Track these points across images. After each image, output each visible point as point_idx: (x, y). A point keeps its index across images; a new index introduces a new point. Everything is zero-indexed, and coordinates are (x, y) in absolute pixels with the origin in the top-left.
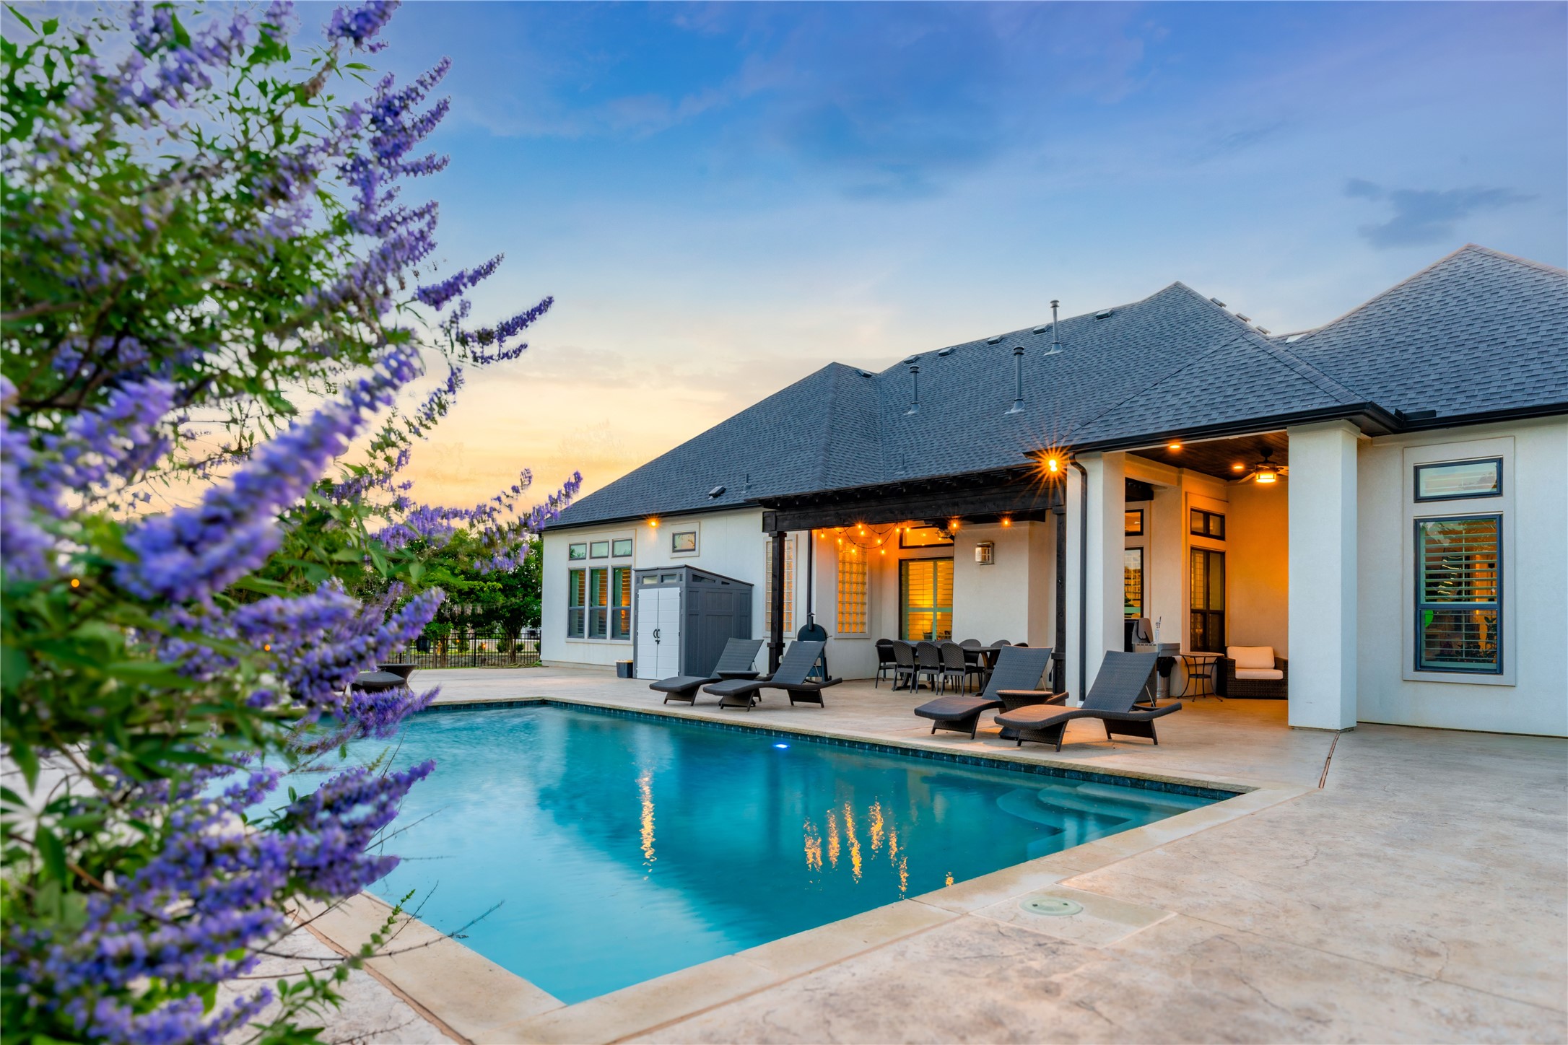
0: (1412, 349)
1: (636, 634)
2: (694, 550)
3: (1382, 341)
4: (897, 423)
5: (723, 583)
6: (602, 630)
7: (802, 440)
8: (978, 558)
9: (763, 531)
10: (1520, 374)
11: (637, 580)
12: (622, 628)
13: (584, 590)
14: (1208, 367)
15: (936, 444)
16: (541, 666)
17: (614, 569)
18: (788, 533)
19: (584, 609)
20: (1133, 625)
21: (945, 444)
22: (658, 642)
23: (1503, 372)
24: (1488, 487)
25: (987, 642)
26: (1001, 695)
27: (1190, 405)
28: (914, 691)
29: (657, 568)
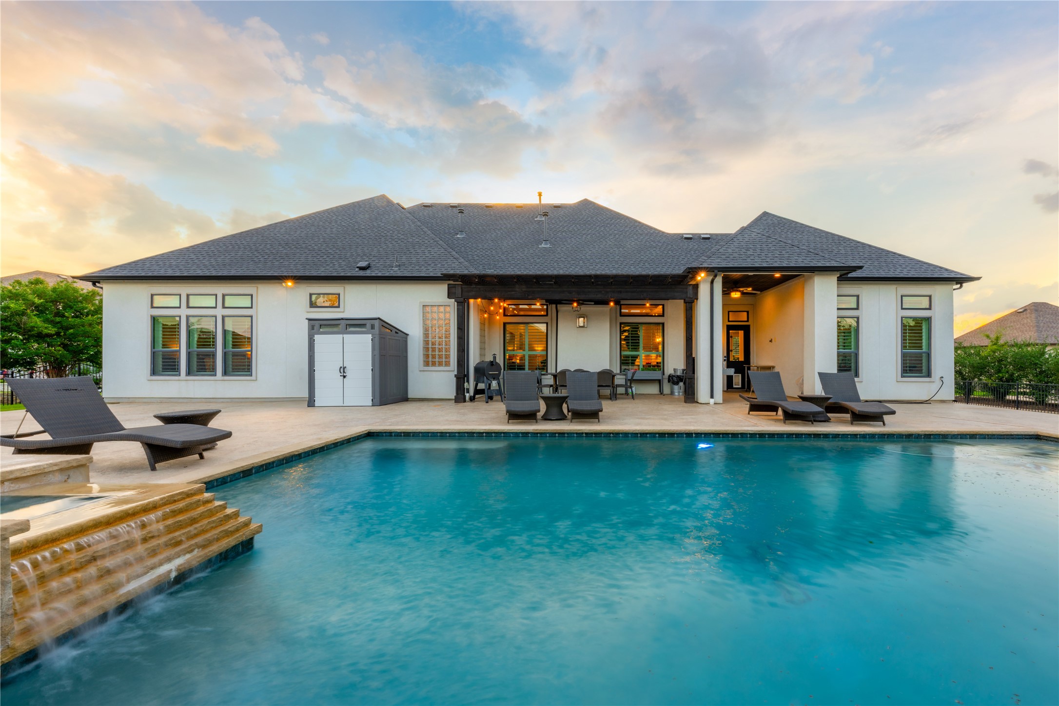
2: (338, 307)
5: (396, 333)
6: (204, 369)
9: (449, 297)
11: (311, 328)
12: (240, 367)
13: (177, 335)
18: (476, 300)
19: (177, 352)
22: (345, 376)
29: (342, 319)
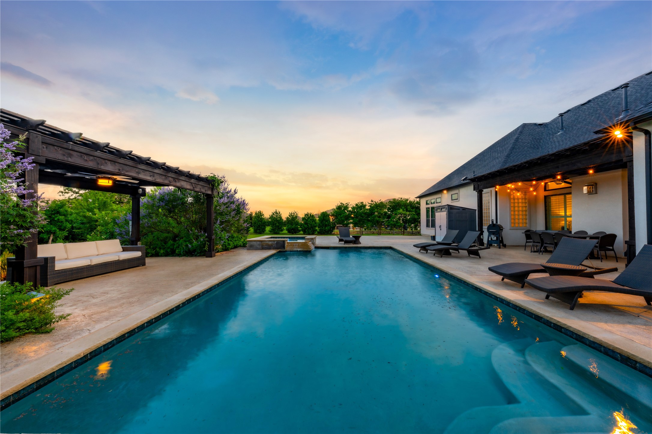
1: (436, 226)
2: (457, 199)
5: (463, 210)
8: (587, 192)
11: (437, 210)
13: (430, 214)
16: (421, 235)
17: (431, 208)
18: (484, 190)
19: (430, 219)
22: (441, 229)
29: (440, 206)
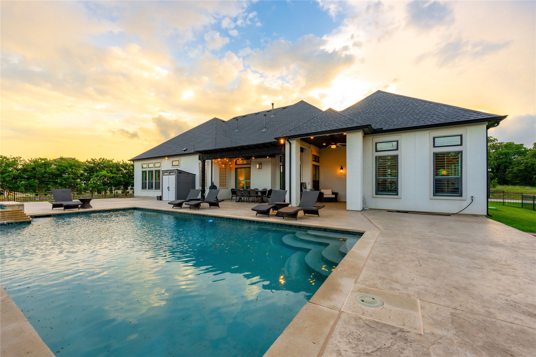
0: (371, 114)
1: (162, 188)
2: (178, 165)
3: (362, 112)
4: (233, 133)
5: (187, 174)
6: (152, 187)
7: (208, 136)
8: (258, 167)
9: (199, 160)
10: (401, 120)
11: (162, 173)
12: (158, 186)
13: (146, 177)
14: (322, 116)
15: (244, 138)
16: (134, 197)
17: (155, 171)
18: (206, 160)
19: (146, 182)
20: (302, 184)
21: (246, 138)
22: (169, 190)
23: (397, 119)
24: (395, 148)
25: (260, 189)
26: (276, 204)
27: (319, 126)
28: (242, 202)
29: (168, 170)
